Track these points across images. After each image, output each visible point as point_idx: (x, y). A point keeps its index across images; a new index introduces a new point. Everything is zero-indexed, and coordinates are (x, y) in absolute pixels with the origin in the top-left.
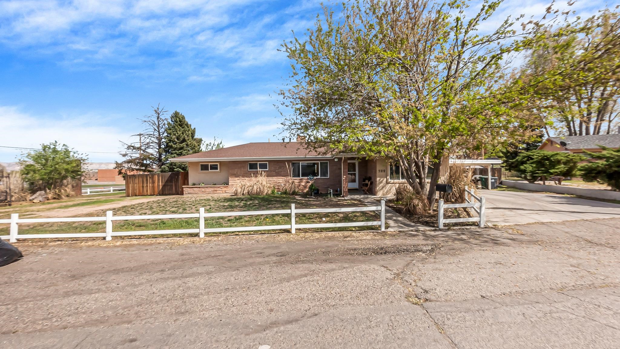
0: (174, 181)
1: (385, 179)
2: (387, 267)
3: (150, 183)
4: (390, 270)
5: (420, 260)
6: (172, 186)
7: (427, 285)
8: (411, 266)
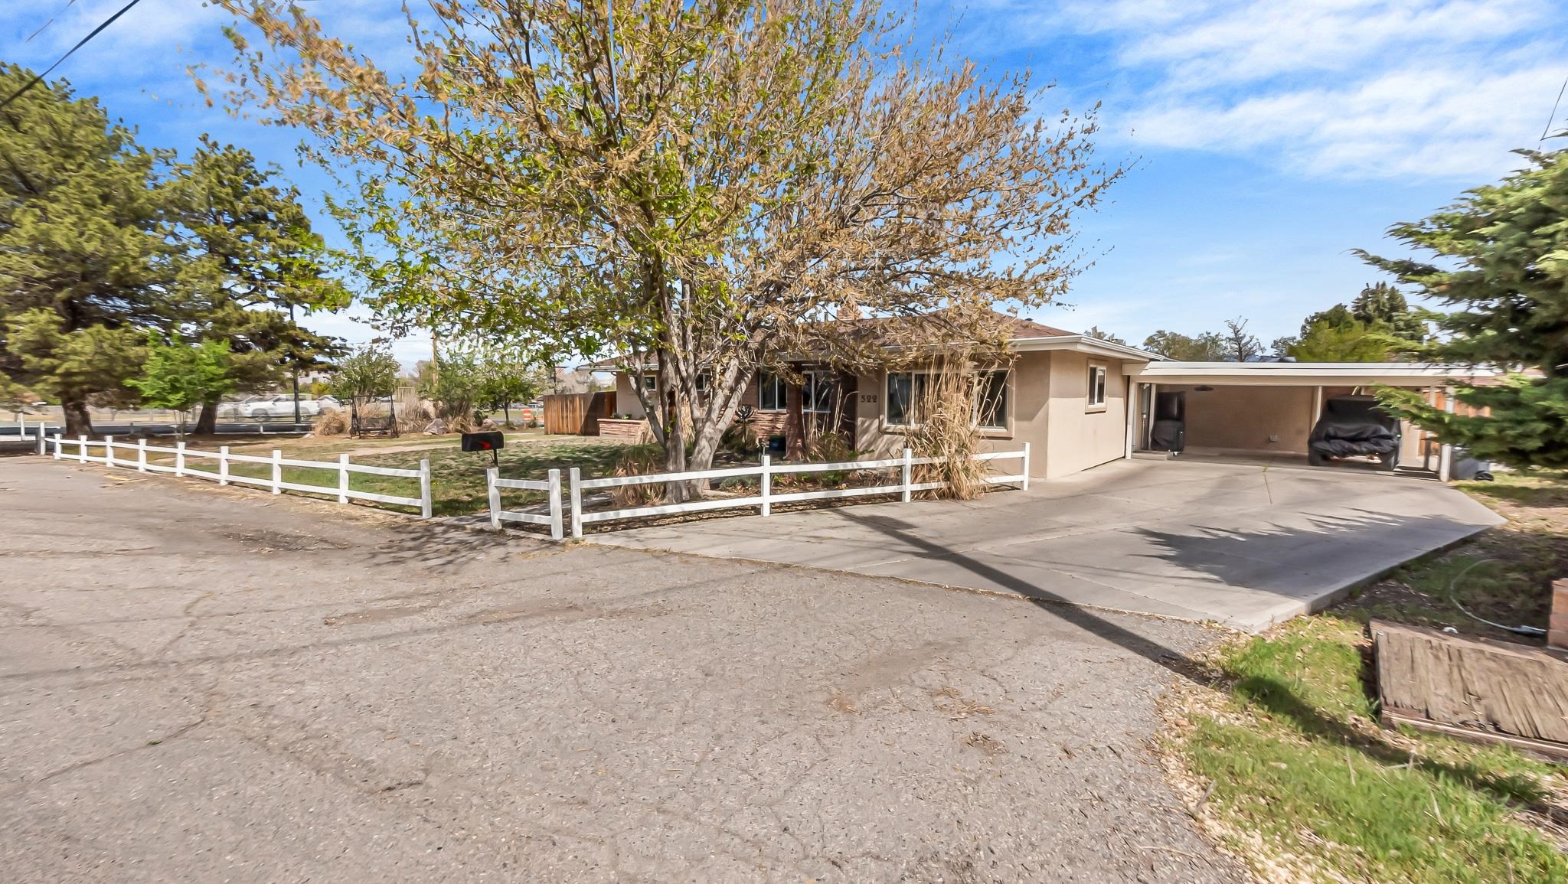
0: (598, 410)
1: (876, 423)
3: (570, 411)
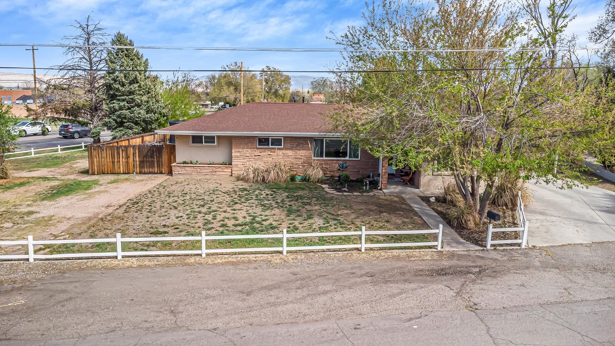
0: (155, 156)
2: (450, 287)
3: (123, 157)
4: (452, 289)
5: (471, 281)
6: (153, 162)
7: (476, 301)
8: (465, 286)
